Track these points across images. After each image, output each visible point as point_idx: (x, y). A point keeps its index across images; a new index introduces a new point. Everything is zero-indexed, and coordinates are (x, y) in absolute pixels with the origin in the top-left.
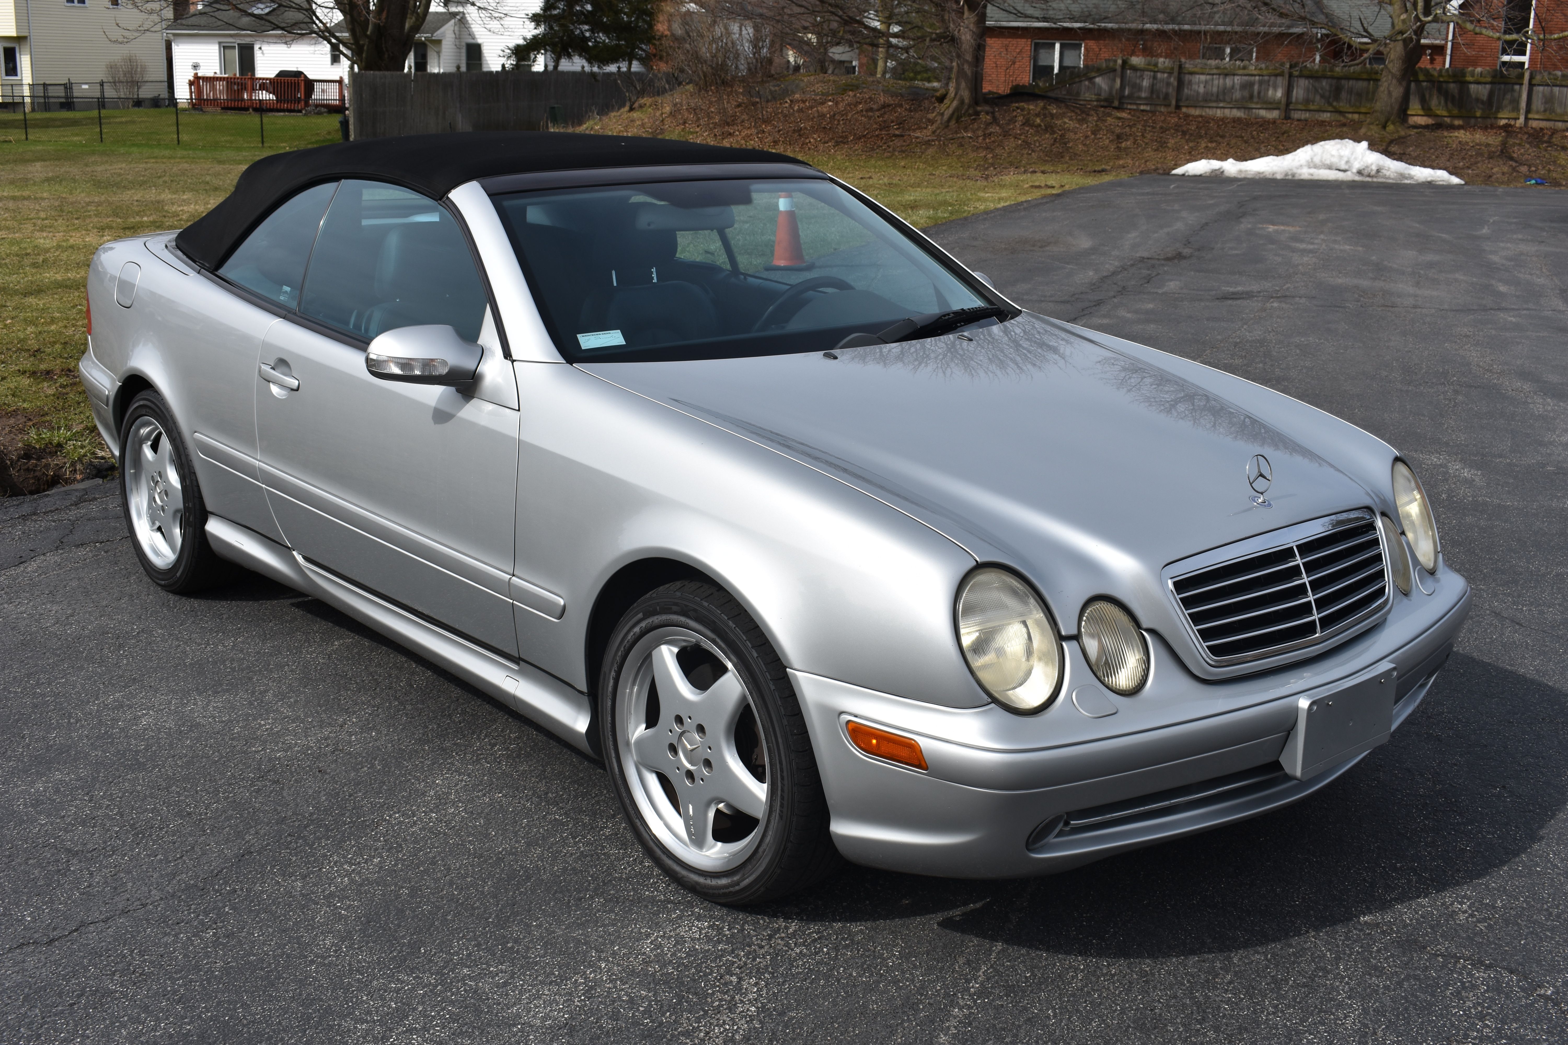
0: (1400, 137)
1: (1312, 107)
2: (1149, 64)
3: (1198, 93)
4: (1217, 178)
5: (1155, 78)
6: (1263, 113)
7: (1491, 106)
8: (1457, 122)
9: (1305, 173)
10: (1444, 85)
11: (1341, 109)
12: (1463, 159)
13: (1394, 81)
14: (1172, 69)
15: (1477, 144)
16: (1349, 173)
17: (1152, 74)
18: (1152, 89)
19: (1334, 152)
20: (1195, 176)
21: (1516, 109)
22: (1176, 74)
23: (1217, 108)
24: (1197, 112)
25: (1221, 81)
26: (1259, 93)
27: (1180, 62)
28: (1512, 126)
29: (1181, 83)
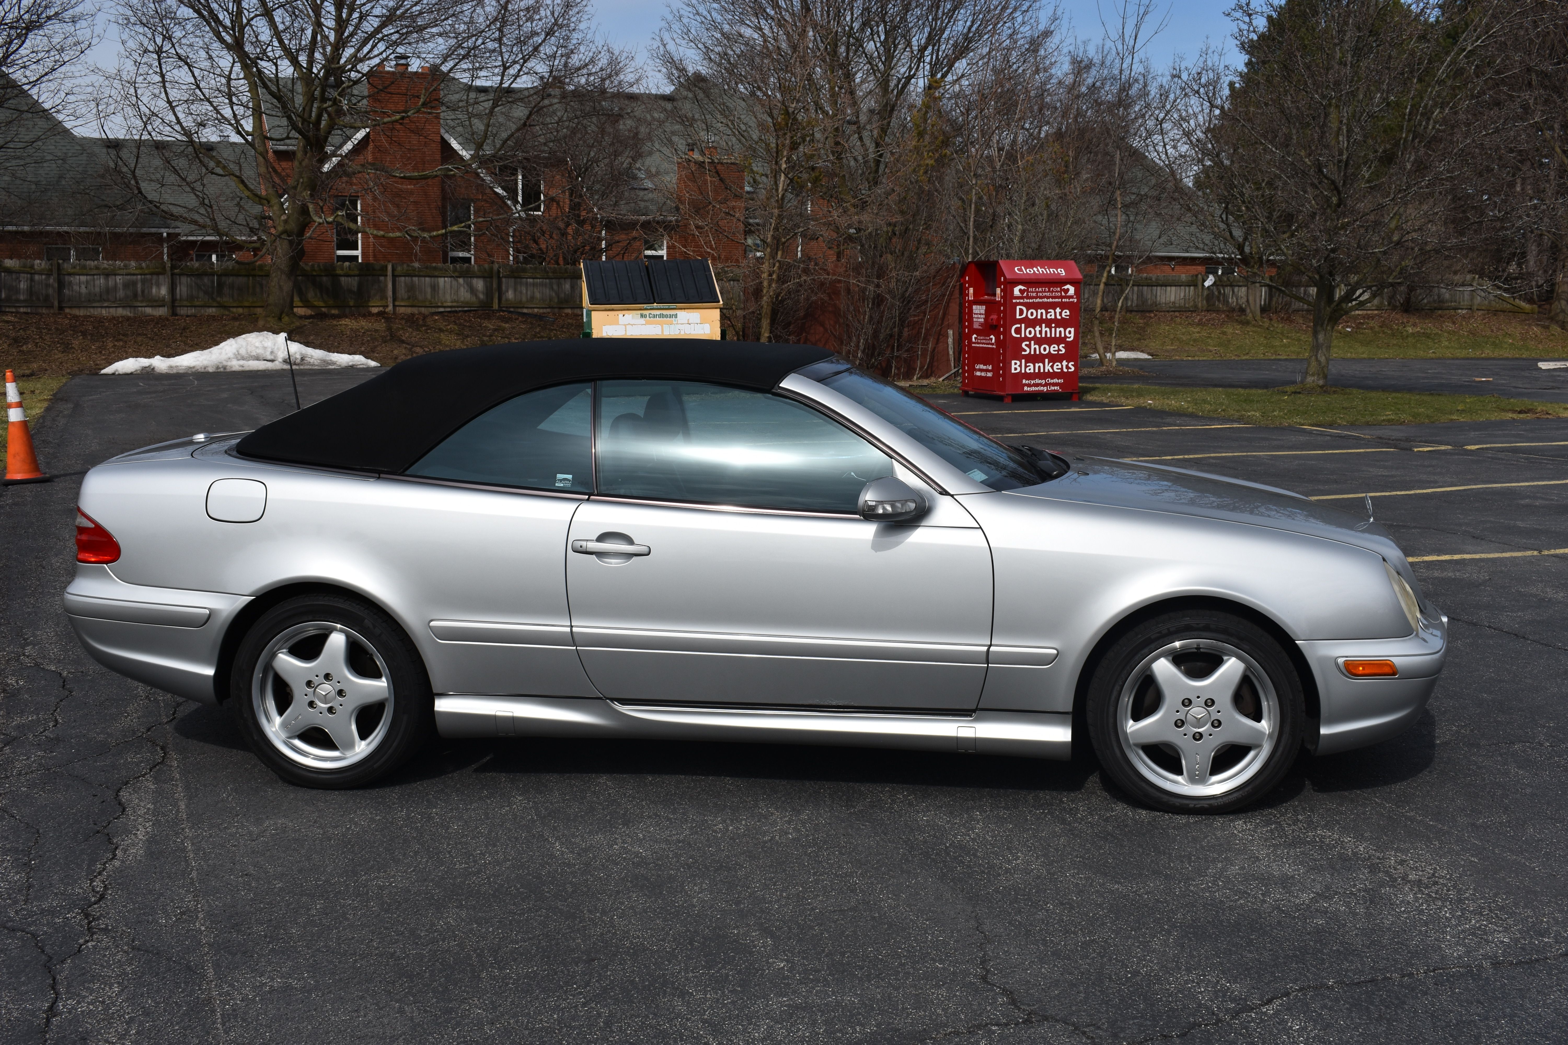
0: (297, 328)
1: (197, 303)
2: (25, 267)
3: (80, 293)
4: (148, 374)
5: (32, 280)
6: (149, 310)
7: (363, 295)
8: (335, 312)
9: (236, 365)
11: (226, 304)
12: (363, 344)
13: (284, 277)
14: (51, 270)
15: (367, 331)
16: (276, 362)
17: (29, 276)
18: (31, 291)
19: (257, 344)
20: (126, 374)
21: (384, 297)
22: (55, 275)
23: (102, 307)
24: (81, 312)
25: (102, 281)
26: (143, 292)
27: (59, 264)
28: (384, 312)
29: (61, 285)
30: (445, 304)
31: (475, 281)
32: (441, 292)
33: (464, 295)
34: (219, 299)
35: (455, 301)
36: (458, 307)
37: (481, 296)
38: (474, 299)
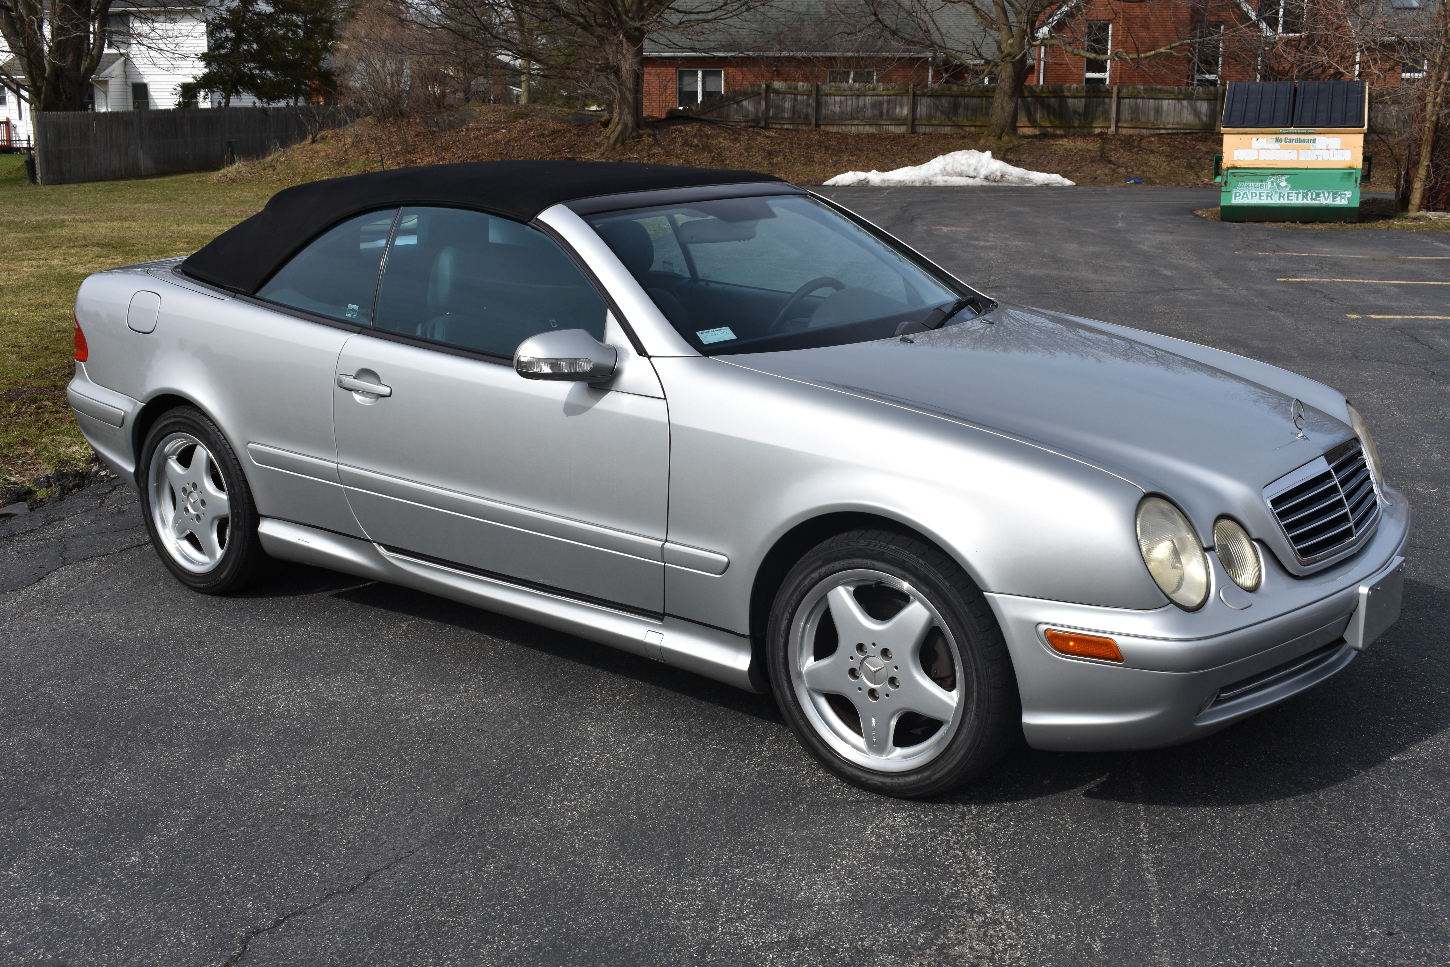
0: (1014, 147)
1: (934, 122)
2: (790, 88)
3: (834, 112)
4: (863, 187)
5: (795, 100)
6: (892, 128)
7: (1088, 116)
9: (940, 181)
10: (1046, 100)
11: (960, 124)
12: (1070, 163)
13: (1006, 98)
14: (811, 91)
15: (1080, 151)
16: (977, 179)
17: (793, 96)
18: (794, 110)
19: (963, 162)
20: (844, 186)
21: (1107, 119)
22: (814, 96)
23: (852, 125)
24: (834, 129)
25: (854, 101)
26: (888, 111)
27: (817, 85)
28: (1106, 134)
29: (819, 104)
30: (1168, 126)
31: (1199, 103)
32: (1164, 114)
33: (1187, 117)
34: (954, 119)
35: (1178, 123)
36: (1180, 129)
37: (1204, 119)
38: (1197, 121)
